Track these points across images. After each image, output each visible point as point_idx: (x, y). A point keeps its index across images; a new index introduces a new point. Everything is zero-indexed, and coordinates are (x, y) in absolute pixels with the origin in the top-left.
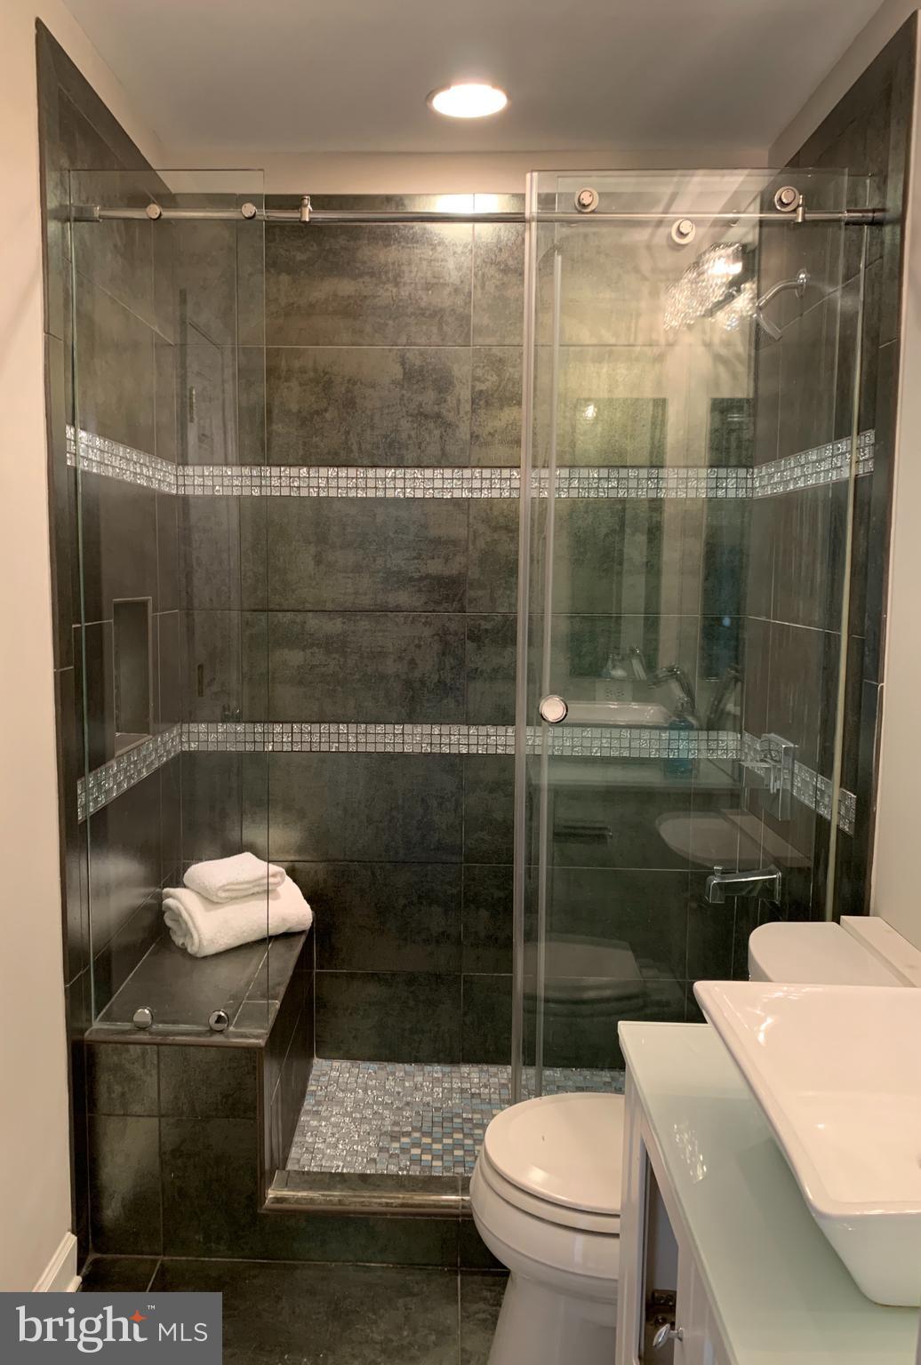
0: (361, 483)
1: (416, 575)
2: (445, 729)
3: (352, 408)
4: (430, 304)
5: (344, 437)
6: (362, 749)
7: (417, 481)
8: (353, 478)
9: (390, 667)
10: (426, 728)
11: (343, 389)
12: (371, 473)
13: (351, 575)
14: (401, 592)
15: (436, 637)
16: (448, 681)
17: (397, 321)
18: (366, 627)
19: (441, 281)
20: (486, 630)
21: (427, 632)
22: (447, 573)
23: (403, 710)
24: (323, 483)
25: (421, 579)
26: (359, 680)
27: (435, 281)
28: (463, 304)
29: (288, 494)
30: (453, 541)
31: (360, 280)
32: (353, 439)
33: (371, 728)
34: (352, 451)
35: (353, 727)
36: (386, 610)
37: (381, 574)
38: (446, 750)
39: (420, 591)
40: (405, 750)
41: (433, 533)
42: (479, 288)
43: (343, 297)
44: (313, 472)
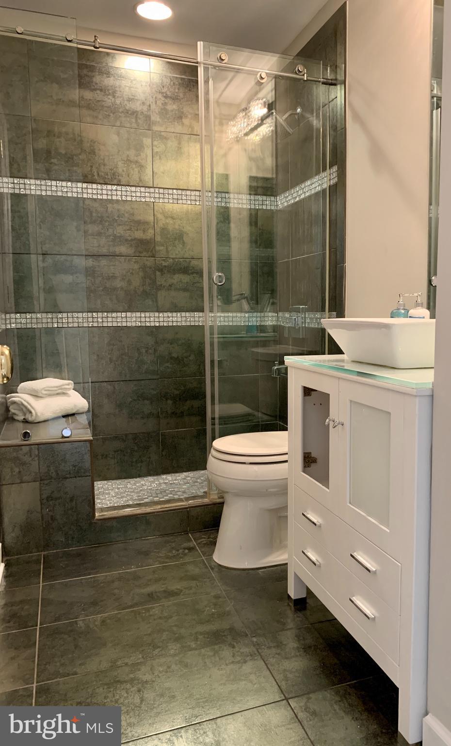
0: (99, 192)
1: (129, 238)
2: (147, 314)
3: (94, 154)
4: (130, 108)
5: (90, 169)
6: (105, 324)
7: (128, 192)
8: (95, 189)
9: (118, 283)
10: (138, 314)
11: (89, 145)
12: (105, 187)
13: (96, 237)
14: (122, 247)
15: (141, 269)
16: (148, 291)
17: (115, 114)
18: (105, 263)
19: (136, 98)
20: (165, 266)
21: (136, 267)
22: (144, 237)
23: (126, 305)
24: (80, 190)
25: (132, 240)
26: (103, 290)
27: (133, 97)
28: (146, 110)
29: (61, 195)
30: (147, 222)
31: (95, 92)
32: (95, 170)
33: (110, 315)
34: (94, 176)
35: (100, 314)
36: (114, 255)
37: (111, 237)
38: (148, 324)
39: (131, 246)
40: (128, 325)
41: (137, 218)
42: (154, 103)
43: (87, 99)
44: (74, 185)
